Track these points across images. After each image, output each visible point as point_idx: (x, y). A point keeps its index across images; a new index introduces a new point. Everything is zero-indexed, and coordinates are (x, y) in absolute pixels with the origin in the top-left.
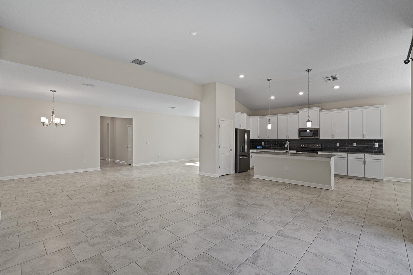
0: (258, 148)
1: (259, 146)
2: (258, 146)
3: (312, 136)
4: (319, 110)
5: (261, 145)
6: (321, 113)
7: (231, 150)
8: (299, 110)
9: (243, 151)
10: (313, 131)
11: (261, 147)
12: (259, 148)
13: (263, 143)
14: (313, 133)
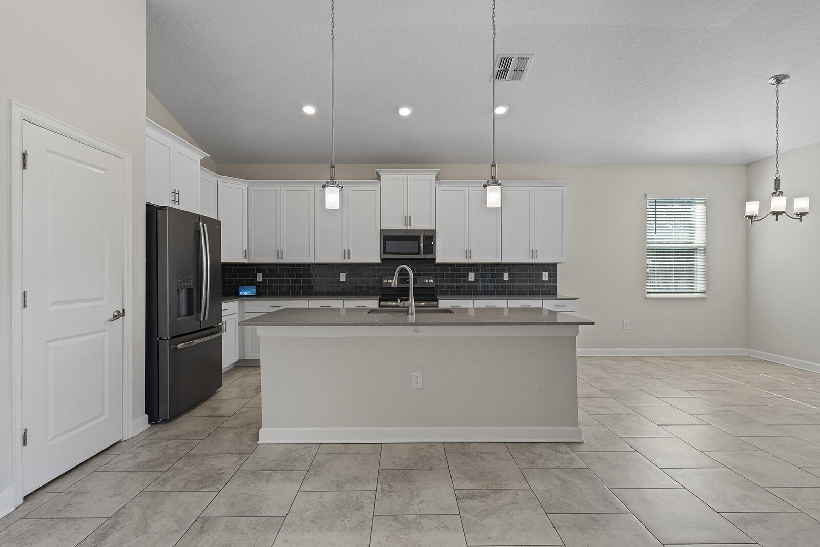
0: (241, 293)
1: (247, 287)
2: (241, 288)
3: (419, 253)
4: (434, 178)
5: (252, 282)
6: (439, 188)
7: (119, 315)
8: (382, 172)
9: (189, 313)
10: (422, 238)
11: (254, 290)
12: (245, 294)
13: (260, 278)
14: (422, 245)
